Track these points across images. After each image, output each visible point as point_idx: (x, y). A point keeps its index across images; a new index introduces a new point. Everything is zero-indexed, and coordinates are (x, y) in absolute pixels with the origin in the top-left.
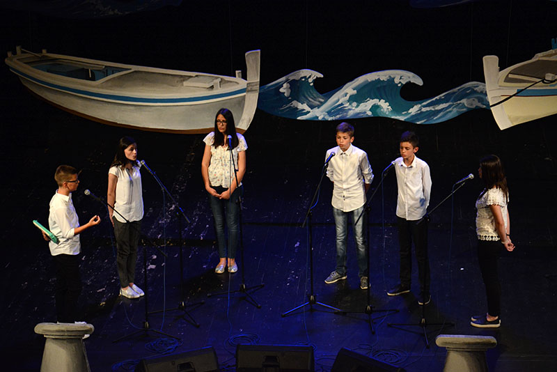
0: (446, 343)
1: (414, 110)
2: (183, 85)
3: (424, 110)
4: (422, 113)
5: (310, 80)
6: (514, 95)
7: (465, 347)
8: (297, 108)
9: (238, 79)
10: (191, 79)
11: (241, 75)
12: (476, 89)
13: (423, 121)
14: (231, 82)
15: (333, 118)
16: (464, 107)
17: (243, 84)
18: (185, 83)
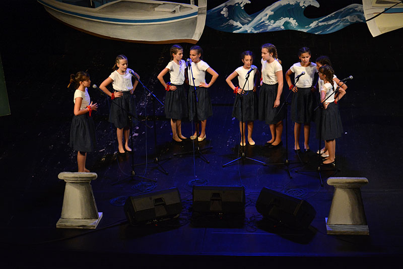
0: (334, 183)
1: (313, 25)
2: (154, 10)
3: (320, 24)
4: (319, 26)
5: (242, 5)
6: (383, 13)
7: (347, 185)
8: (233, 25)
9: (192, 5)
10: (160, 6)
11: (194, 2)
12: (356, 9)
13: (320, 32)
14: (187, 7)
15: (258, 31)
16: (348, 22)
17: (195, 9)
18: (156, 9)
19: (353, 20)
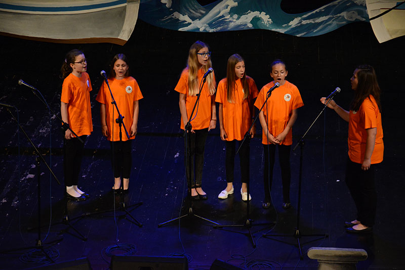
0: (317, 255)
1: (294, 23)
3: (304, 22)
4: (302, 25)
6: (393, 8)
7: (336, 259)
8: (178, 20)
12: (356, 2)
13: (303, 34)
15: (214, 30)
16: (345, 20)
19: (351, 18)
